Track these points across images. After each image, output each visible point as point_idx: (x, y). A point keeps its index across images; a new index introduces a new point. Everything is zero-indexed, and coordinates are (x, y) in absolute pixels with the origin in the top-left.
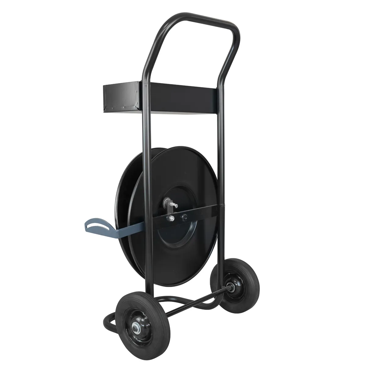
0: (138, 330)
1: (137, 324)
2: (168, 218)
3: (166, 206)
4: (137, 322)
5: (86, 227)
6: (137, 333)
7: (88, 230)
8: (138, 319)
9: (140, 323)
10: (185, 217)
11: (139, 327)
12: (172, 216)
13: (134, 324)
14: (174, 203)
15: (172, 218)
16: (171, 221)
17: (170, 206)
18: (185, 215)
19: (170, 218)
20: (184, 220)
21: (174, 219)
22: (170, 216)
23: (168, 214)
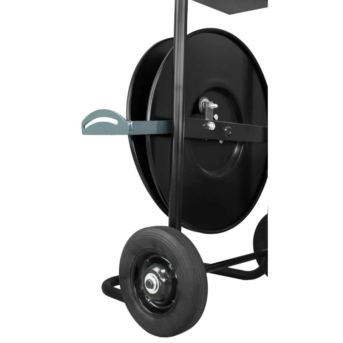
0: (155, 287)
1: (153, 277)
2: (206, 126)
3: (204, 109)
4: (155, 273)
5: (84, 126)
6: (152, 291)
7: (86, 131)
8: (157, 269)
9: (159, 276)
10: (229, 130)
11: (156, 281)
12: (211, 123)
13: (150, 277)
14: (214, 103)
15: (212, 126)
16: (210, 129)
17: (209, 108)
18: (229, 127)
19: (209, 125)
20: (227, 135)
21: (214, 127)
22: (209, 122)
23: (206, 120)
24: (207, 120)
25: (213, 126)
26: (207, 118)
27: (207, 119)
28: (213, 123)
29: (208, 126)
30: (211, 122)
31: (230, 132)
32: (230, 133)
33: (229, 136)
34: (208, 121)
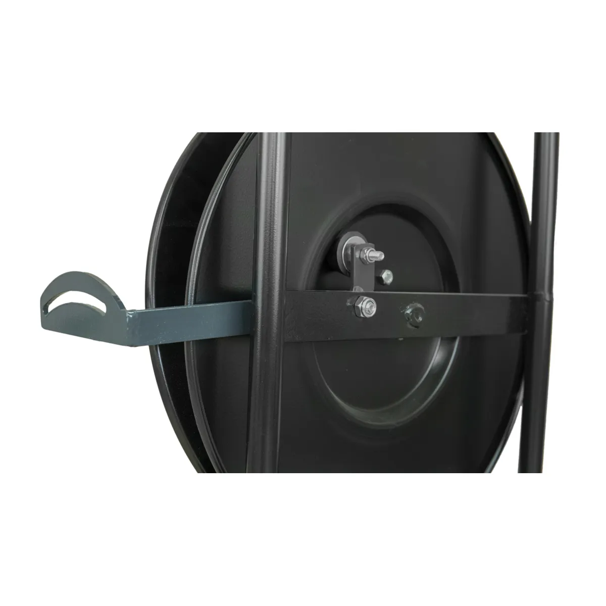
2: (354, 307)
3: (350, 263)
5: (44, 308)
10: (417, 312)
12: (367, 299)
14: (377, 249)
15: (368, 307)
16: (362, 316)
17: (363, 261)
18: (419, 306)
19: (360, 306)
20: (411, 324)
21: (374, 310)
22: (361, 297)
23: (353, 291)
24: (357, 291)
25: (371, 307)
26: (357, 287)
27: (357, 289)
28: (372, 299)
29: (358, 307)
30: (365, 298)
31: (418, 318)
32: (420, 319)
33: (417, 327)
34: (358, 295)
